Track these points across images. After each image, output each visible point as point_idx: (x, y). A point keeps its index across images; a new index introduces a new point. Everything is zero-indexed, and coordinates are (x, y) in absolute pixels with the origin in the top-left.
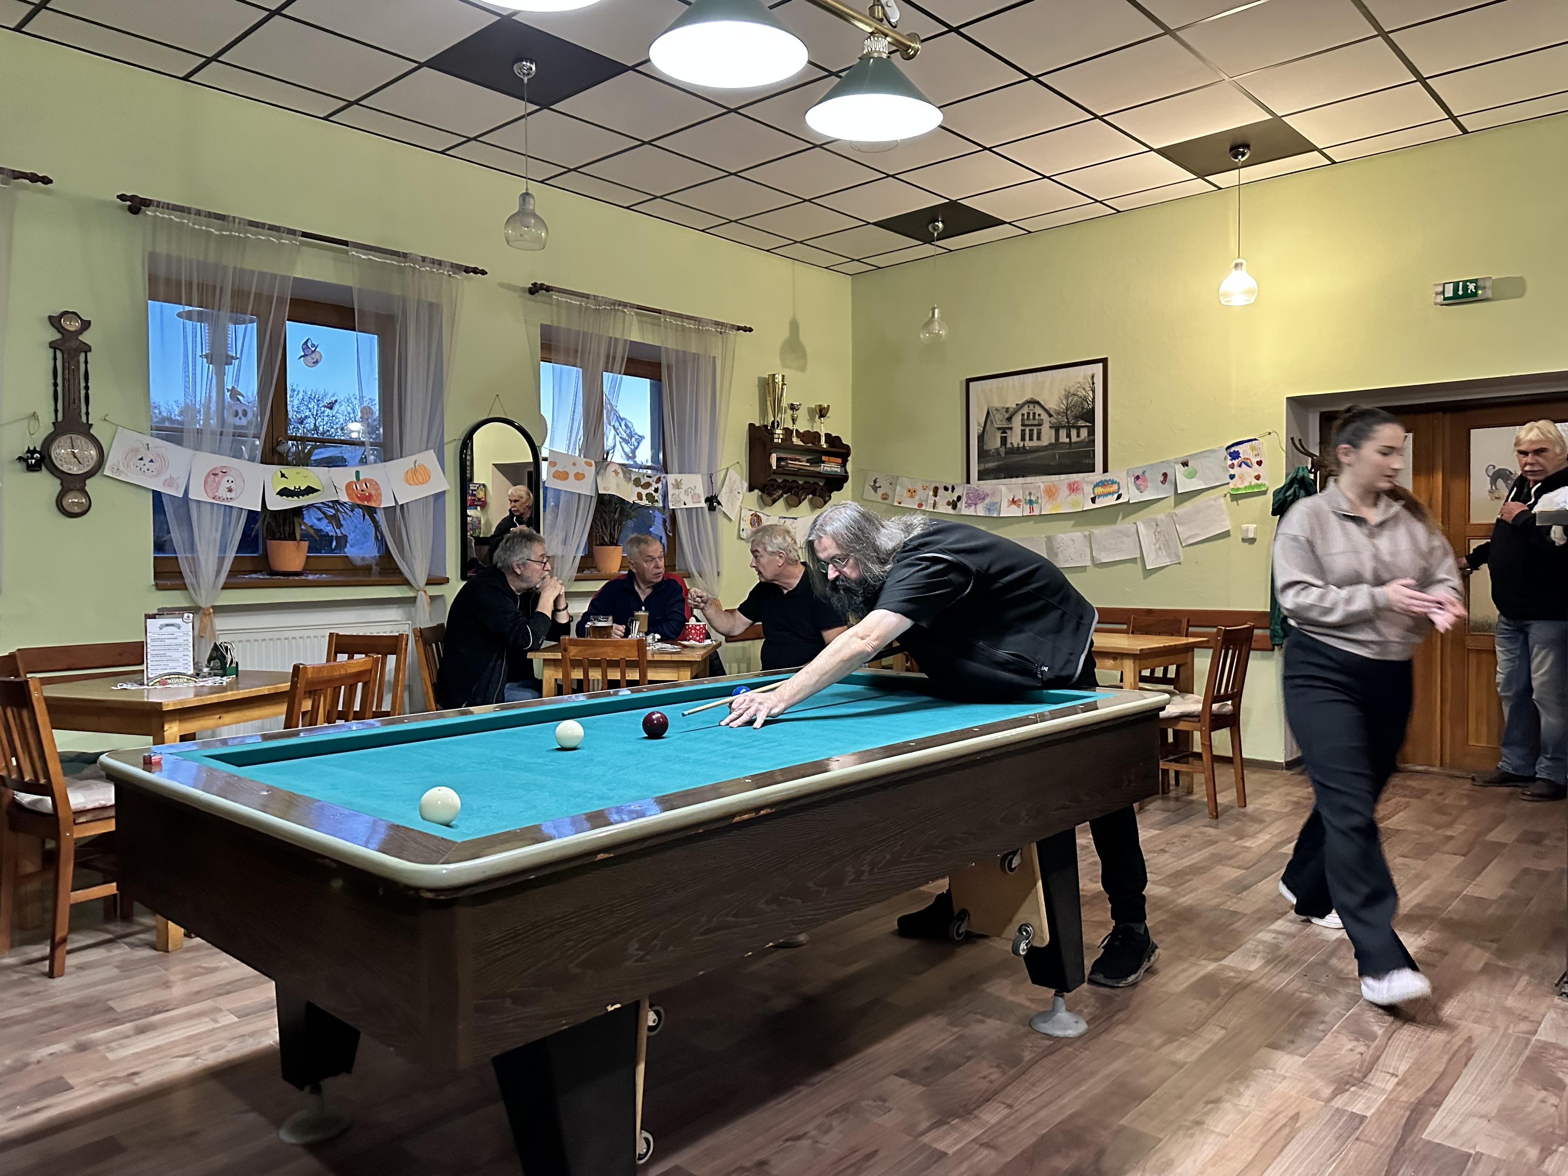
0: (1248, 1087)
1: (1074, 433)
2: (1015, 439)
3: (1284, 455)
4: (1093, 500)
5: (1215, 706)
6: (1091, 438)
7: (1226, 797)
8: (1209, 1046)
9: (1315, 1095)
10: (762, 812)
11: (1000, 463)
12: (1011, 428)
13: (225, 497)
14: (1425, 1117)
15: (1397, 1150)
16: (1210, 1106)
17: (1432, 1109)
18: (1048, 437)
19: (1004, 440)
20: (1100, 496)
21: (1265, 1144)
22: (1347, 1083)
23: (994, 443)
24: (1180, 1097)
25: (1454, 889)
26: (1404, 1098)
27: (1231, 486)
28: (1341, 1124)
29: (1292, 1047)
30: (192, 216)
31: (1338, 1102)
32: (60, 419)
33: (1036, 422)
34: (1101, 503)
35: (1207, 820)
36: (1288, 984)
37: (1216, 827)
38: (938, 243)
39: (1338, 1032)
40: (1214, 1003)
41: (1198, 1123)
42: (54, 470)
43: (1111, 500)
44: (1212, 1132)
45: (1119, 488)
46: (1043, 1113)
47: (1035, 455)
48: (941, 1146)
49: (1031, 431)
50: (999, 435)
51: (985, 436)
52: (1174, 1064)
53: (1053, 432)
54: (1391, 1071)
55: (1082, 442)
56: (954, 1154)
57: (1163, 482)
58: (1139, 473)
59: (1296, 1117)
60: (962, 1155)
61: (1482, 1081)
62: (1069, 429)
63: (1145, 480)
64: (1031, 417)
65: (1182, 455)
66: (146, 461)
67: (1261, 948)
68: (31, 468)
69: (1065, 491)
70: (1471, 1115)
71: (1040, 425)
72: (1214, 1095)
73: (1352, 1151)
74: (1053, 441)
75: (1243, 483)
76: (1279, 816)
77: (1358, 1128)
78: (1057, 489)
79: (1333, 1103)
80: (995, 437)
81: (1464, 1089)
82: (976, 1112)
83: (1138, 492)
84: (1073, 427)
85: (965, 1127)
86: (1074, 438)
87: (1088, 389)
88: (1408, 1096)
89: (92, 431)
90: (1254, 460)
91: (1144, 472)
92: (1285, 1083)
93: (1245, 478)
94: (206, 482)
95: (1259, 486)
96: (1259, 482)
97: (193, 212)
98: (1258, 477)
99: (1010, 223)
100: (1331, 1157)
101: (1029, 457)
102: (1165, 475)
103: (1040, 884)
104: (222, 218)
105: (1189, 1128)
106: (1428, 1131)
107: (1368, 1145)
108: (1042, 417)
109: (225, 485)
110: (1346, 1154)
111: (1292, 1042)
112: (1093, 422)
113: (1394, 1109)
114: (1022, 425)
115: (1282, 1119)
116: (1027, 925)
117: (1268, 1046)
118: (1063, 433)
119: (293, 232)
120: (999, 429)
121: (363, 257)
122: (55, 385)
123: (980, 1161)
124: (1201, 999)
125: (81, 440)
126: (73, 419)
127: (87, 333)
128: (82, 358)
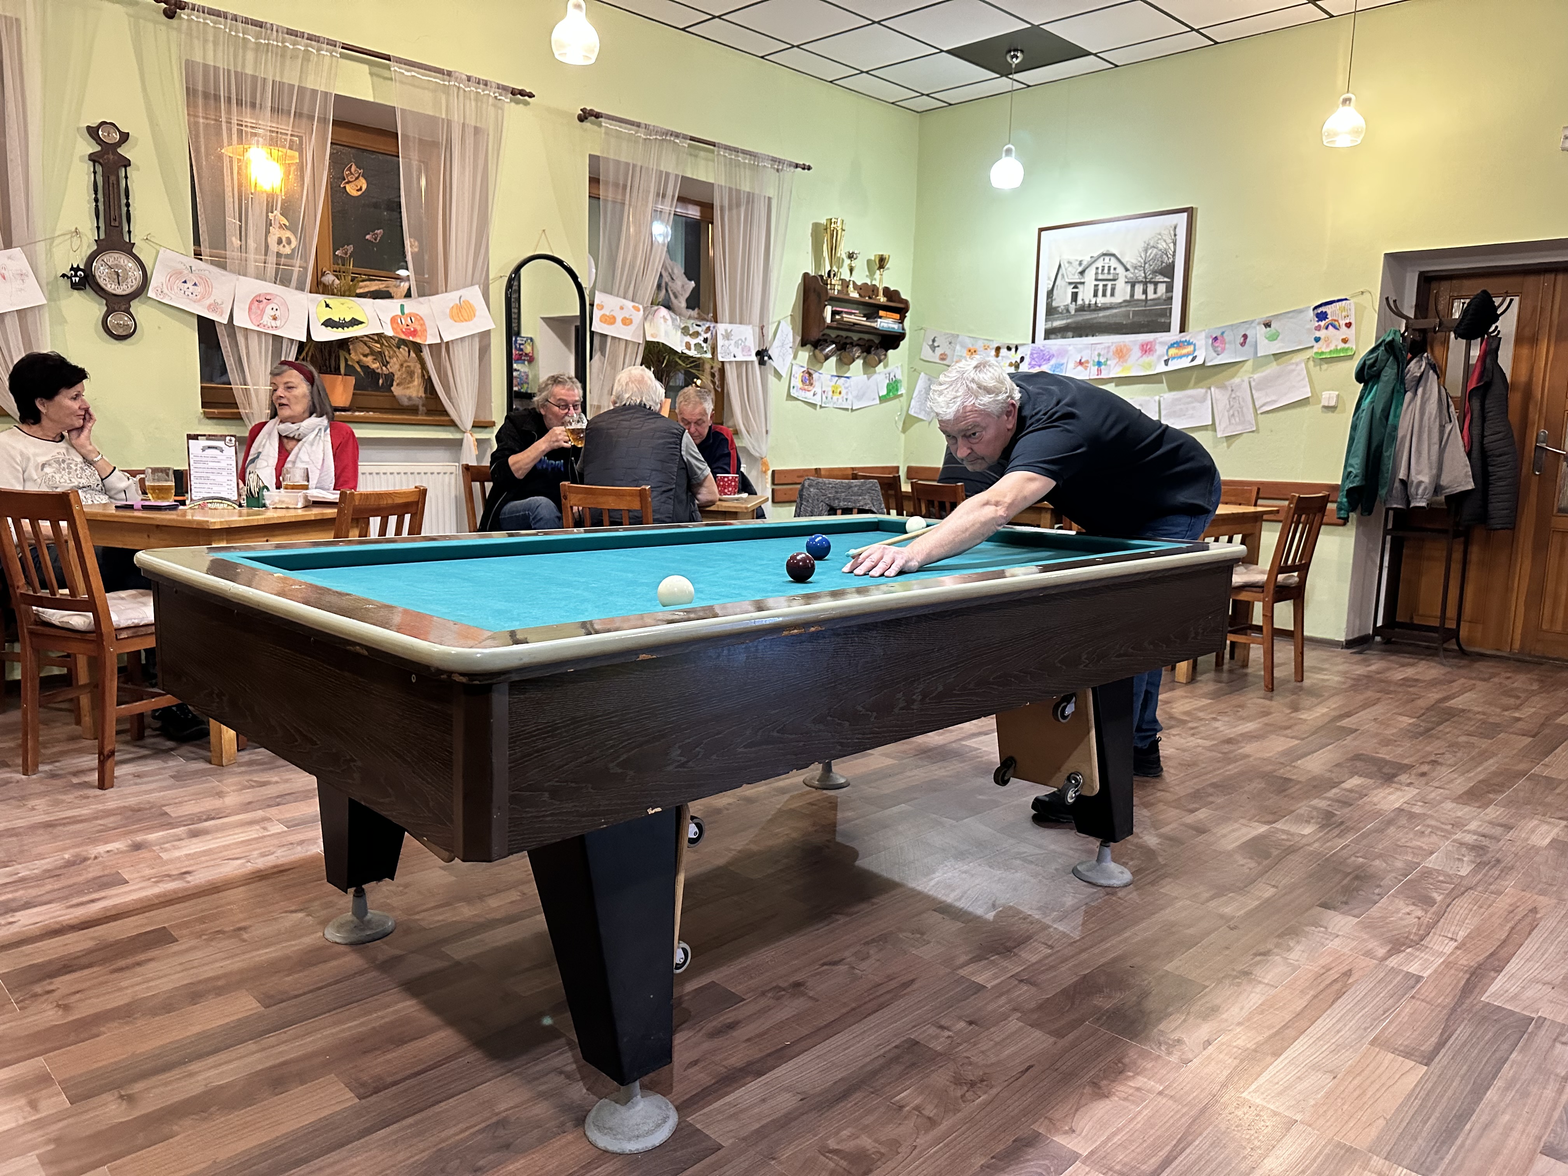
0: (1298, 942)
1: (1151, 288)
2: (1086, 296)
3: (1376, 316)
4: (1166, 362)
5: (1281, 577)
6: (1169, 294)
7: (1284, 670)
8: (1257, 903)
9: (1369, 954)
10: (812, 629)
11: (1069, 321)
12: (1083, 283)
13: (270, 325)
14: (1485, 981)
15: (1453, 1010)
16: (1258, 958)
17: (1492, 974)
18: (1122, 292)
19: (1075, 296)
20: (1174, 358)
21: (1315, 997)
22: (1404, 944)
23: (1063, 299)
24: (1227, 948)
25: (1522, 766)
26: (1463, 962)
27: (1315, 350)
28: (1395, 982)
29: (1346, 908)
31: (1393, 962)
32: (102, 236)
33: (1111, 277)
34: (1174, 365)
35: (1262, 693)
36: (1342, 849)
37: (1271, 699)
38: (1016, 76)
39: (1393, 895)
40: (1265, 862)
41: (1247, 973)
42: (98, 289)
43: (1185, 363)
44: (1260, 982)
45: (1195, 350)
46: (1084, 956)
47: (1108, 313)
48: (979, 979)
49: (1105, 286)
50: (1070, 290)
51: (1055, 292)
52: (1222, 917)
53: (1128, 288)
54: (1450, 935)
55: (1158, 299)
56: (993, 987)
57: (1243, 344)
58: (1218, 334)
59: (1348, 974)
60: (1000, 991)
61: (1546, 950)
62: (1145, 283)
63: (1223, 342)
64: (1106, 271)
65: (1265, 315)
66: (189, 284)
67: (1315, 813)
68: (75, 286)
69: (1136, 352)
70: (1535, 981)
71: (1114, 280)
72: (1262, 948)
73: (1407, 1008)
74: (1128, 298)
75: (1328, 346)
76: (1337, 692)
77: (1413, 987)
78: (1129, 350)
79: (1387, 962)
80: (1065, 293)
81: (1527, 956)
82: (1015, 950)
83: (1215, 355)
84: (1150, 282)
85: (1005, 964)
86: (1151, 296)
87: (1169, 241)
88: (1466, 960)
89: (134, 251)
90: (1343, 322)
91: (1223, 333)
92: (1337, 941)
93: (1332, 340)
94: (250, 309)
95: (1347, 349)
96: (1346, 346)
97: (230, 17)
98: (1345, 341)
99: (1095, 55)
100: (1384, 1013)
101: (1101, 314)
102: (1245, 336)
103: (1093, 733)
105: (1236, 977)
106: (1487, 994)
107: (1424, 1004)
108: (1118, 271)
109: (269, 312)
110: (1401, 1011)
111: (1346, 903)
112: (1172, 278)
113: (1453, 971)
114: (1096, 280)
115: (1333, 975)
116: (1077, 773)
117: (1320, 906)
118: (1139, 289)
119: (333, 43)
120: (1070, 283)
121: (408, 74)
122: (96, 200)
123: (1020, 995)
124: (1251, 858)
125: (124, 259)
126: (115, 237)
127: (124, 147)
128: (122, 173)
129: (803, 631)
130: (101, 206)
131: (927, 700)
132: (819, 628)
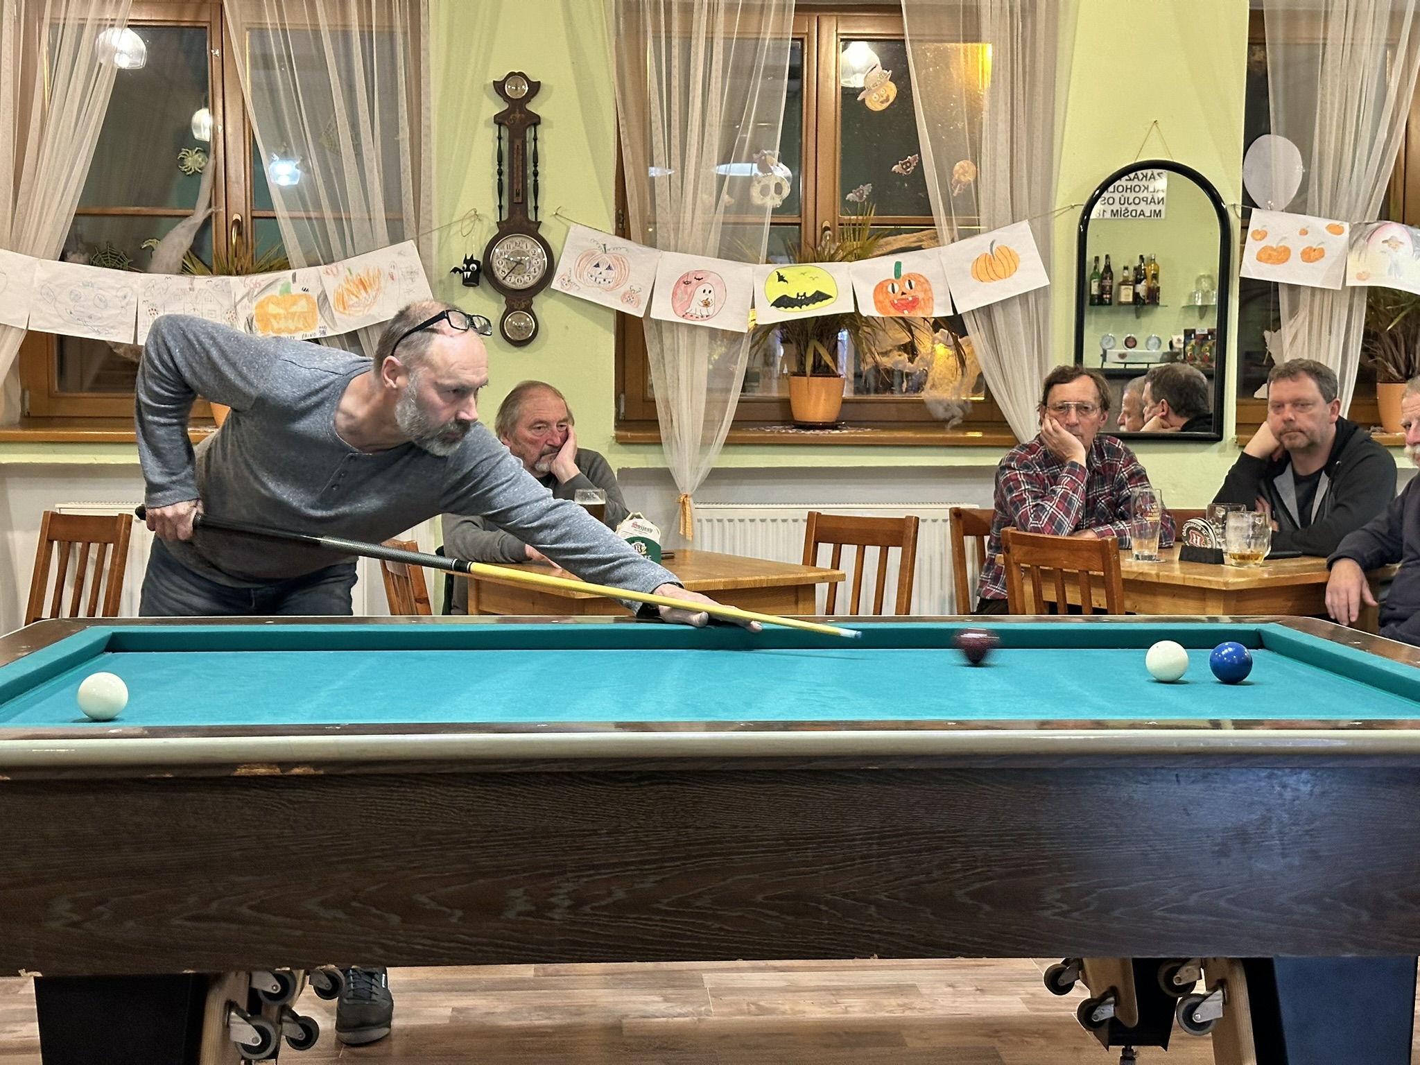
10: (298, 771)
13: (699, 313)
32: (504, 217)
42: (496, 284)
66: (602, 268)
68: (467, 282)
89: (541, 232)
94: (674, 294)
109: (699, 296)
122: (500, 173)
125: (527, 245)
126: (518, 217)
127: (535, 101)
128: (530, 134)
129: (277, 771)
130: (505, 179)
131: (587, 909)
132: (312, 771)
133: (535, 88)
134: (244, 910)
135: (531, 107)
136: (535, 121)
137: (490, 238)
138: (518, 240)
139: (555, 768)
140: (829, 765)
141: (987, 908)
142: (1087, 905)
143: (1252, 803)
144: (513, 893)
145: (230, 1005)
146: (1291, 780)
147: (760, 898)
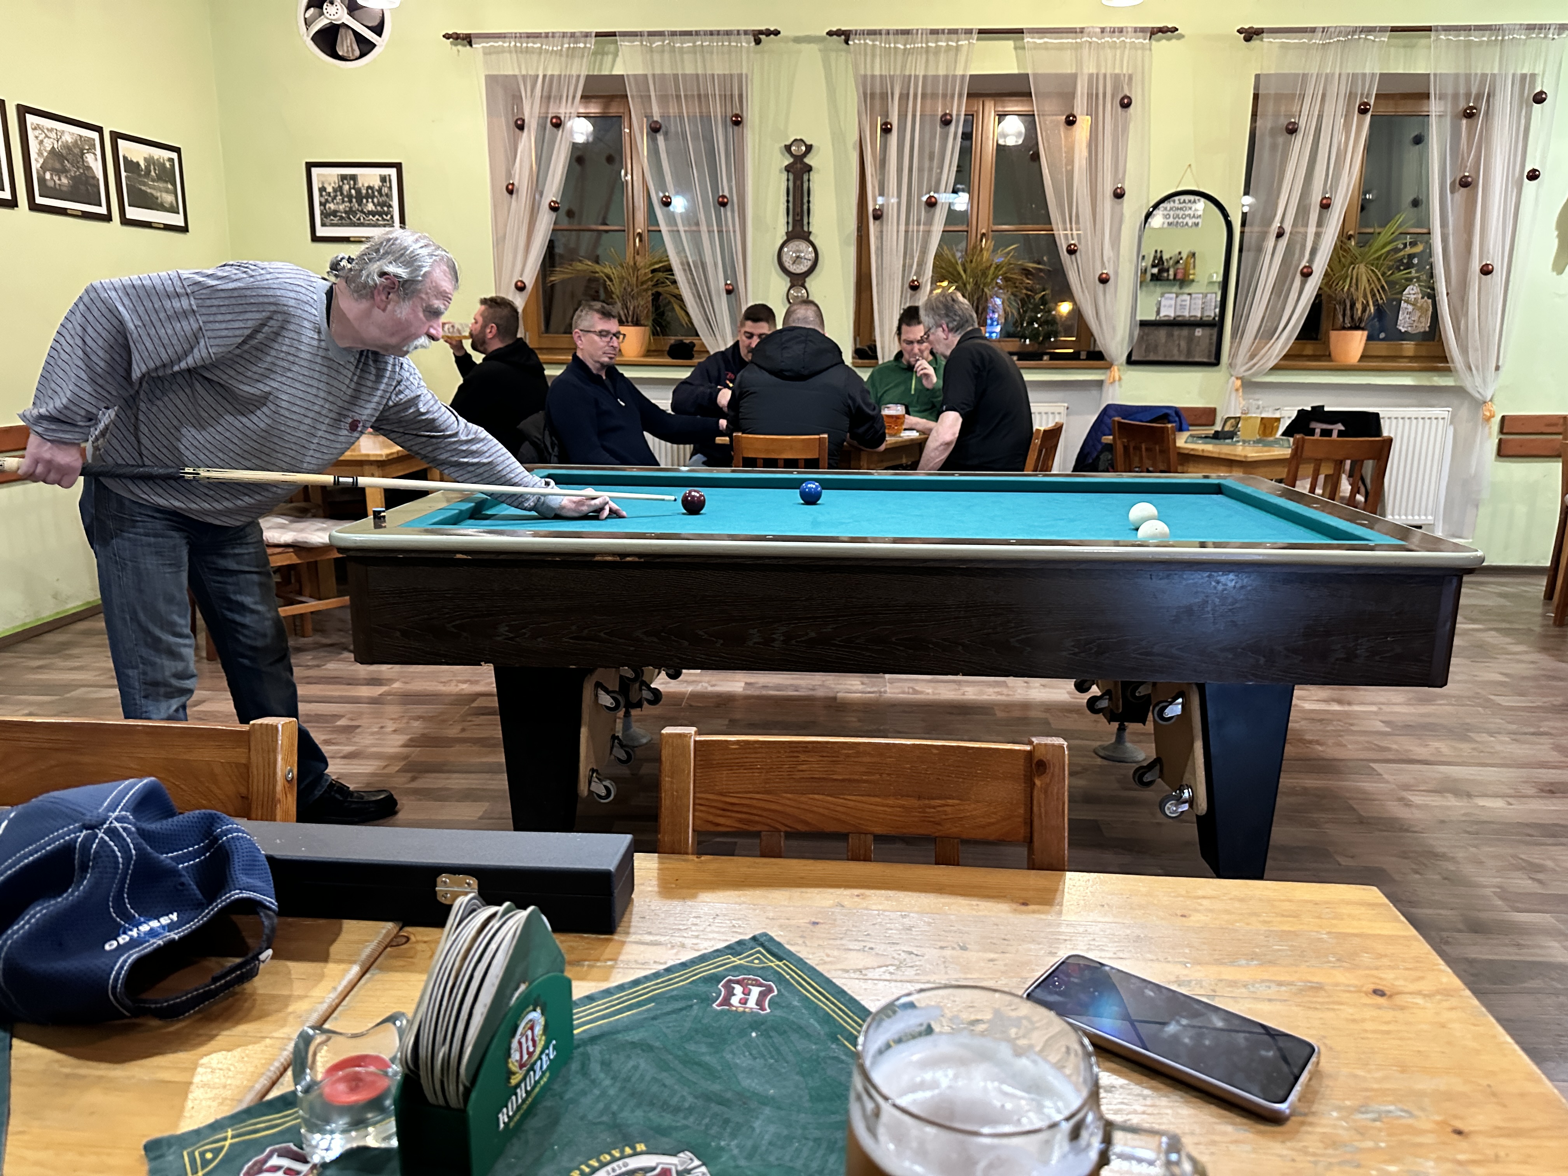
10: (629, 559)
30: (884, 37)
32: (790, 229)
89: (810, 238)
97: (883, 32)
104: (906, 32)
116: (1187, 786)
119: (969, 32)
121: (1039, 41)
122: (788, 202)
125: (803, 245)
126: (798, 228)
127: (810, 156)
128: (805, 177)
129: (618, 559)
130: (791, 205)
131: (793, 642)
132: (637, 559)
133: (809, 148)
134: (602, 634)
135: (806, 160)
136: (809, 169)
137: (781, 242)
138: (797, 243)
139: (775, 562)
140: (937, 565)
141: (1029, 649)
142: (1091, 649)
143: (1196, 593)
144: (751, 631)
145: (598, 685)
146: (1223, 579)
147: (894, 639)
